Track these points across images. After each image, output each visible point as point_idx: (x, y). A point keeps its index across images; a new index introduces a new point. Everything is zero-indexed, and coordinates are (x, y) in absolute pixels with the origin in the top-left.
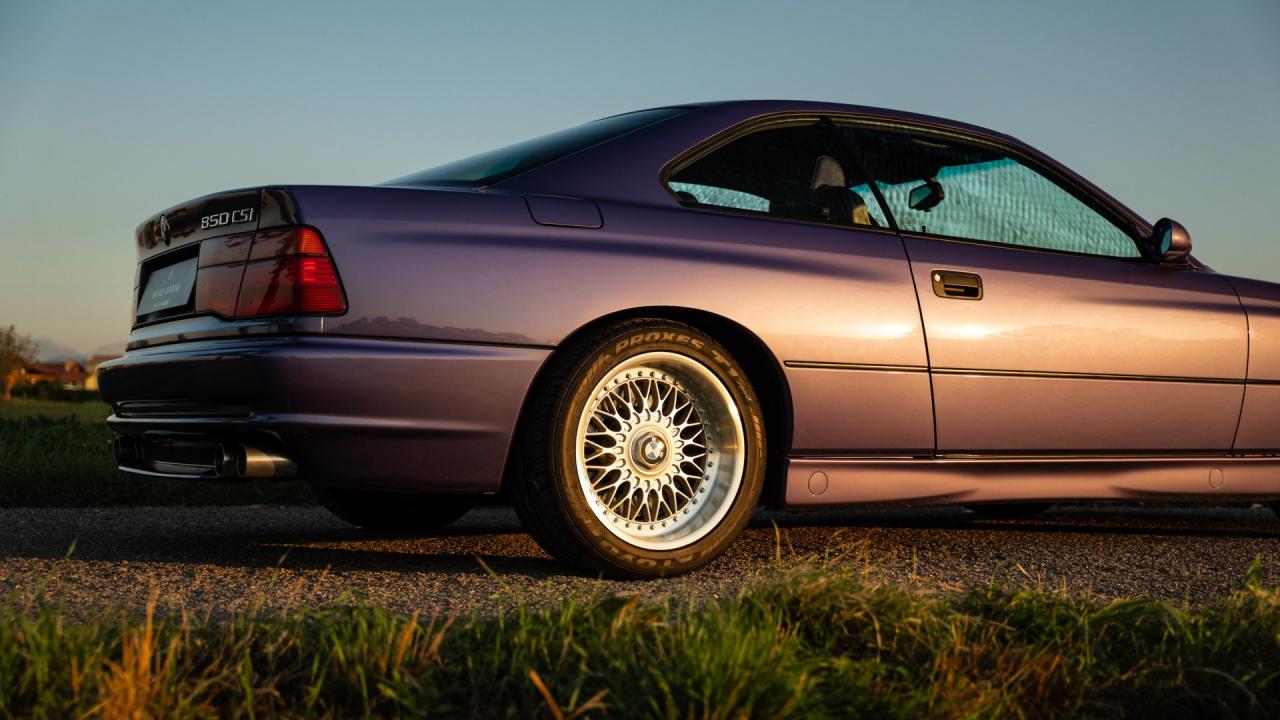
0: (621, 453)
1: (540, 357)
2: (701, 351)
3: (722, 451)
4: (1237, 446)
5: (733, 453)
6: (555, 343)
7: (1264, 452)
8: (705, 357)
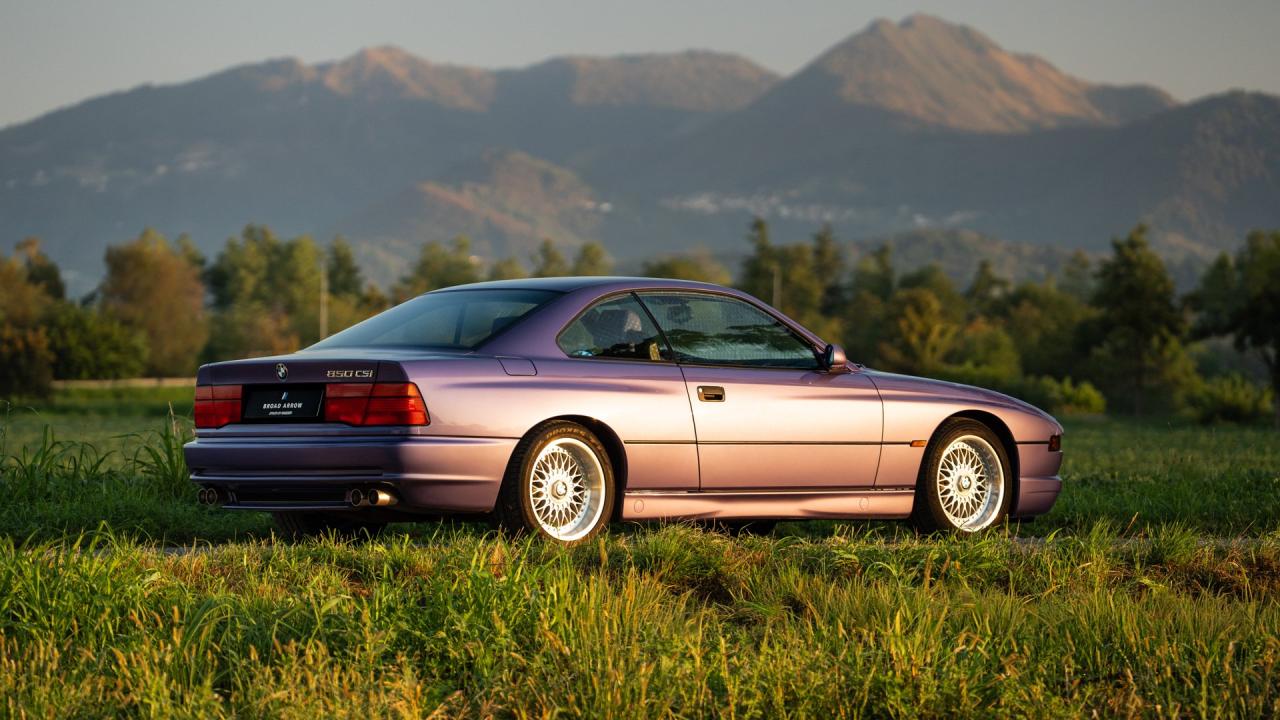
0: (546, 491)
1: (514, 443)
2: (585, 437)
3: (591, 489)
4: (877, 484)
5: (599, 490)
6: (521, 436)
7: (896, 487)
8: (586, 440)
